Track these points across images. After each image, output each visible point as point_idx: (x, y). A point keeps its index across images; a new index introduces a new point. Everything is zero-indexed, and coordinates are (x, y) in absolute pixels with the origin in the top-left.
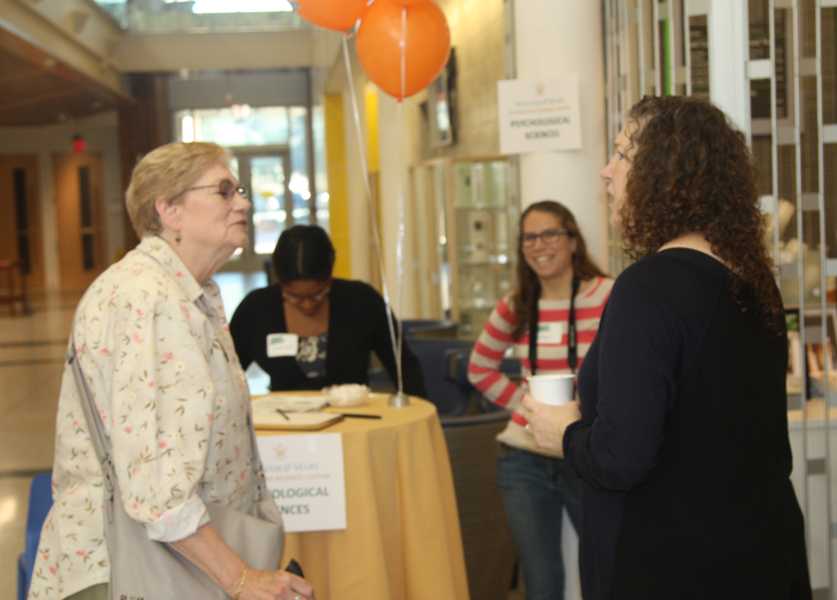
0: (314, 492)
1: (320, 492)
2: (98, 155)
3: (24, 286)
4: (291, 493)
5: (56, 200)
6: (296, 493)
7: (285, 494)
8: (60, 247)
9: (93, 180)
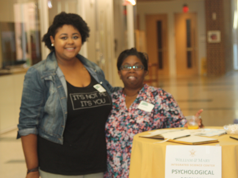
0: (207, 172)
1: (210, 172)
2: (195, 13)
3: (157, 75)
4: (196, 172)
5: (176, 35)
6: (199, 172)
7: (194, 172)
8: (177, 57)
9: (193, 25)
